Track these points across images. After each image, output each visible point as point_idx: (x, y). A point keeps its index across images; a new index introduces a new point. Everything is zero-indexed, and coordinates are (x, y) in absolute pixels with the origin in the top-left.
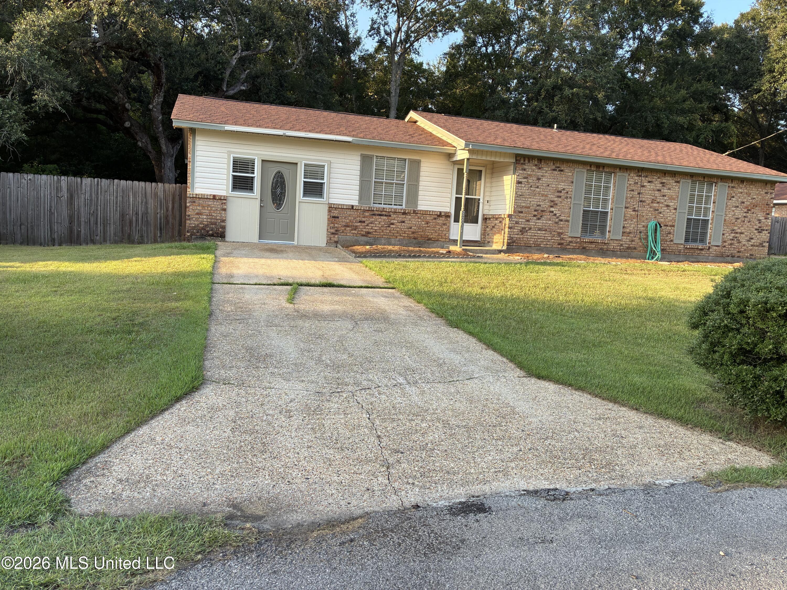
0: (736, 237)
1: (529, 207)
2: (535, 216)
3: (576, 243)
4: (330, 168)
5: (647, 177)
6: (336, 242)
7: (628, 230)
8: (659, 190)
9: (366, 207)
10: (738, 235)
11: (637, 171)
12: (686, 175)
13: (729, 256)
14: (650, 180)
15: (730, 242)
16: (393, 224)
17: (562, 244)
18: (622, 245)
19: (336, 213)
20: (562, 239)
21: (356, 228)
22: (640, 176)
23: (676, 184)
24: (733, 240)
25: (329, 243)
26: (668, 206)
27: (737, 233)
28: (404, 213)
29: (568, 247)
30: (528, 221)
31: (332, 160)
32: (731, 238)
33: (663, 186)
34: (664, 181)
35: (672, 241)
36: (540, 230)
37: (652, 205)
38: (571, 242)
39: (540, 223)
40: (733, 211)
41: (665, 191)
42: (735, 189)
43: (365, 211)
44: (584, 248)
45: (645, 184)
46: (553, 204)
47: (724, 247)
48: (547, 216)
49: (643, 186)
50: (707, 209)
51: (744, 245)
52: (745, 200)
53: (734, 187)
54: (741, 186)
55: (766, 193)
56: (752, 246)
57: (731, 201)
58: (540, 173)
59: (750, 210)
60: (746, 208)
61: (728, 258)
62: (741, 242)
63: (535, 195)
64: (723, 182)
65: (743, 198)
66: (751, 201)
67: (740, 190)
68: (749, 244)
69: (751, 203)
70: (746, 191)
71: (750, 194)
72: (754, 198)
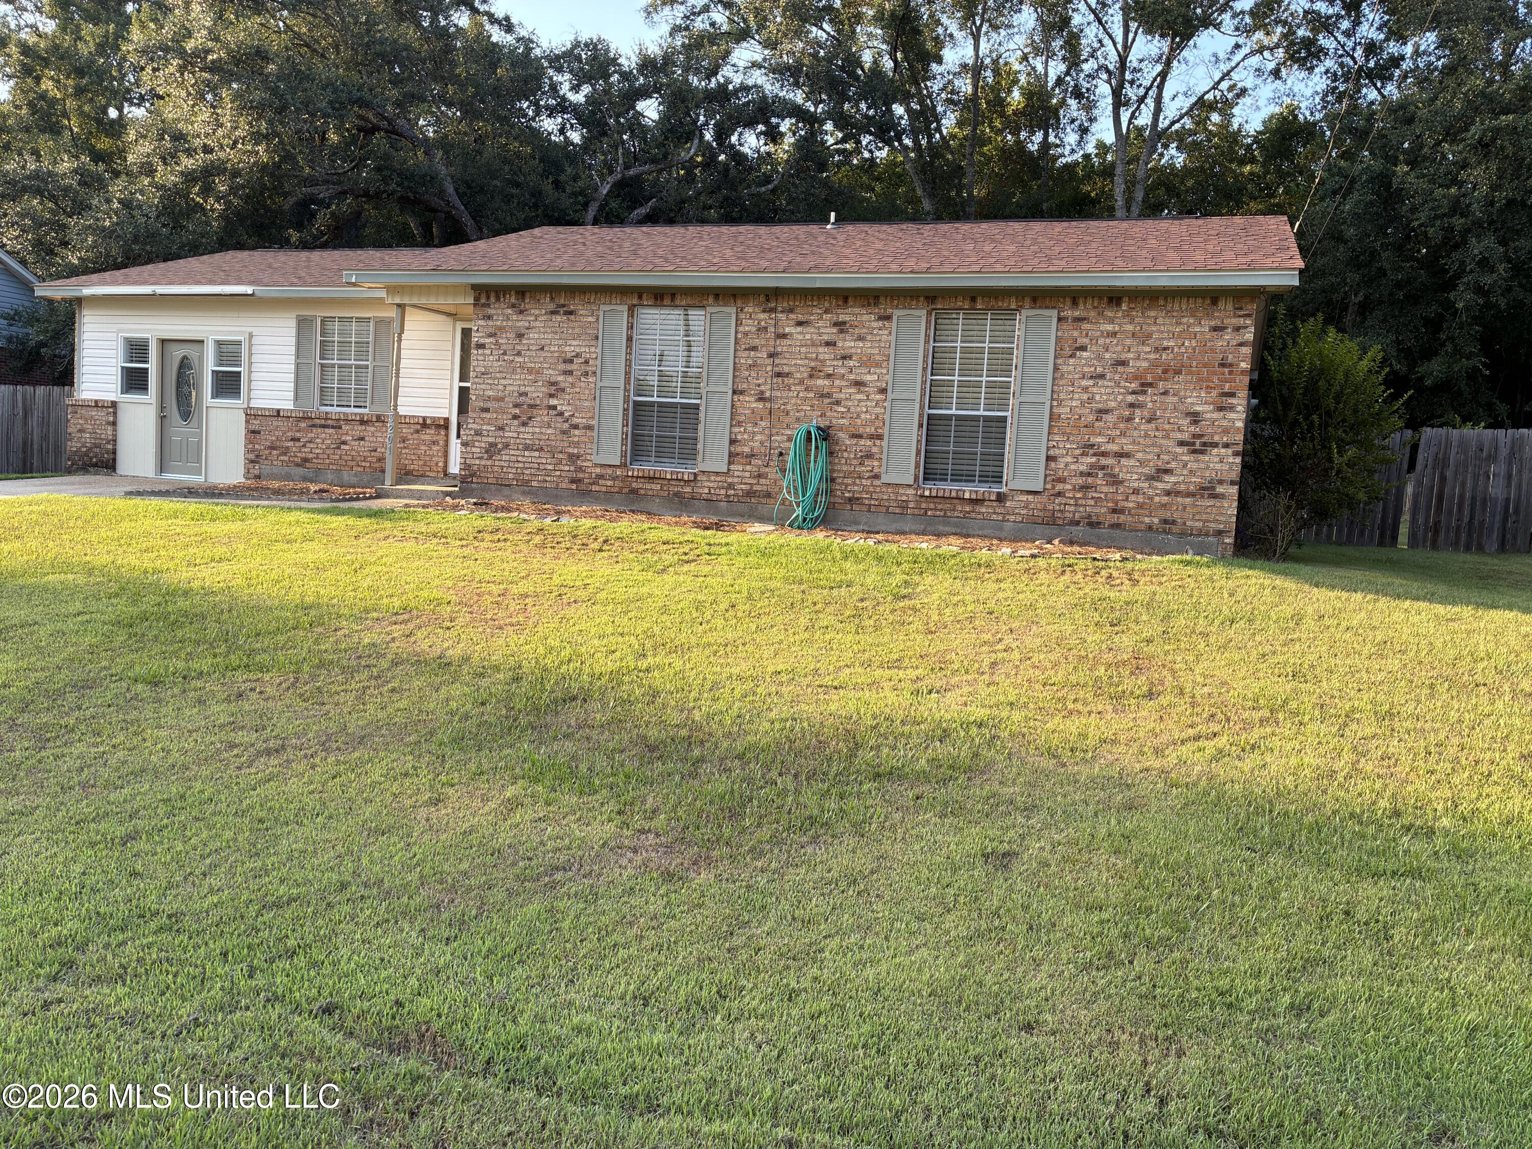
0: (1103, 468)
1: (502, 399)
2: (515, 417)
3: (614, 479)
4: (249, 345)
5: (791, 311)
7: (747, 450)
8: (828, 344)
9: (304, 411)
10: (1109, 461)
11: (762, 298)
12: (912, 298)
13: (1077, 523)
14: (801, 318)
15: (1080, 481)
16: (344, 443)
17: (579, 480)
18: (731, 486)
19: (256, 424)
20: (580, 469)
21: (286, 451)
22: (773, 310)
23: (880, 323)
24: (1089, 474)
25: (247, 478)
26: (859, 384)
27: (1104, 454)
28: (363, 422)
29: (595, 488)
30: (501, 428)
31: (255, 331)
32: (1083, 468)
33: (842, 331)
34: (842, 318)
35: (877, 477)
36: (527, 448)
37: (812, 382)
38: (601, 477)
39: (528, 434)
40: (1085, 389)
41: (847, 344)
42: (1086, 326)
43: (299, 419)
44: (634, 491)
45: (787, 330)
46: (556, 389)
47: (1059, 494)
48: (542, 416)
49: (784, 336)
50: (996, 388)
51: (1136, 491)
52: (1131, 355)
53: (1084, 319)
54: (1110, 314)
55: (1215, 329)
56: (1168, 493)
57: (1072, 361)
58: (522, 323)
59: (1150, 385)
60: (1136, 378)
61: (1073, 528)
62: (1122, 482)
63: (514, 372)
64: (1040, 308)
65: (1119, 348)
66: (1152, 356)
67: (1109, 327)
68: (1157, 489)
69: (1154, 364)
70: (1130, 327)
71: (1149, 336)
72: (1165, 349)
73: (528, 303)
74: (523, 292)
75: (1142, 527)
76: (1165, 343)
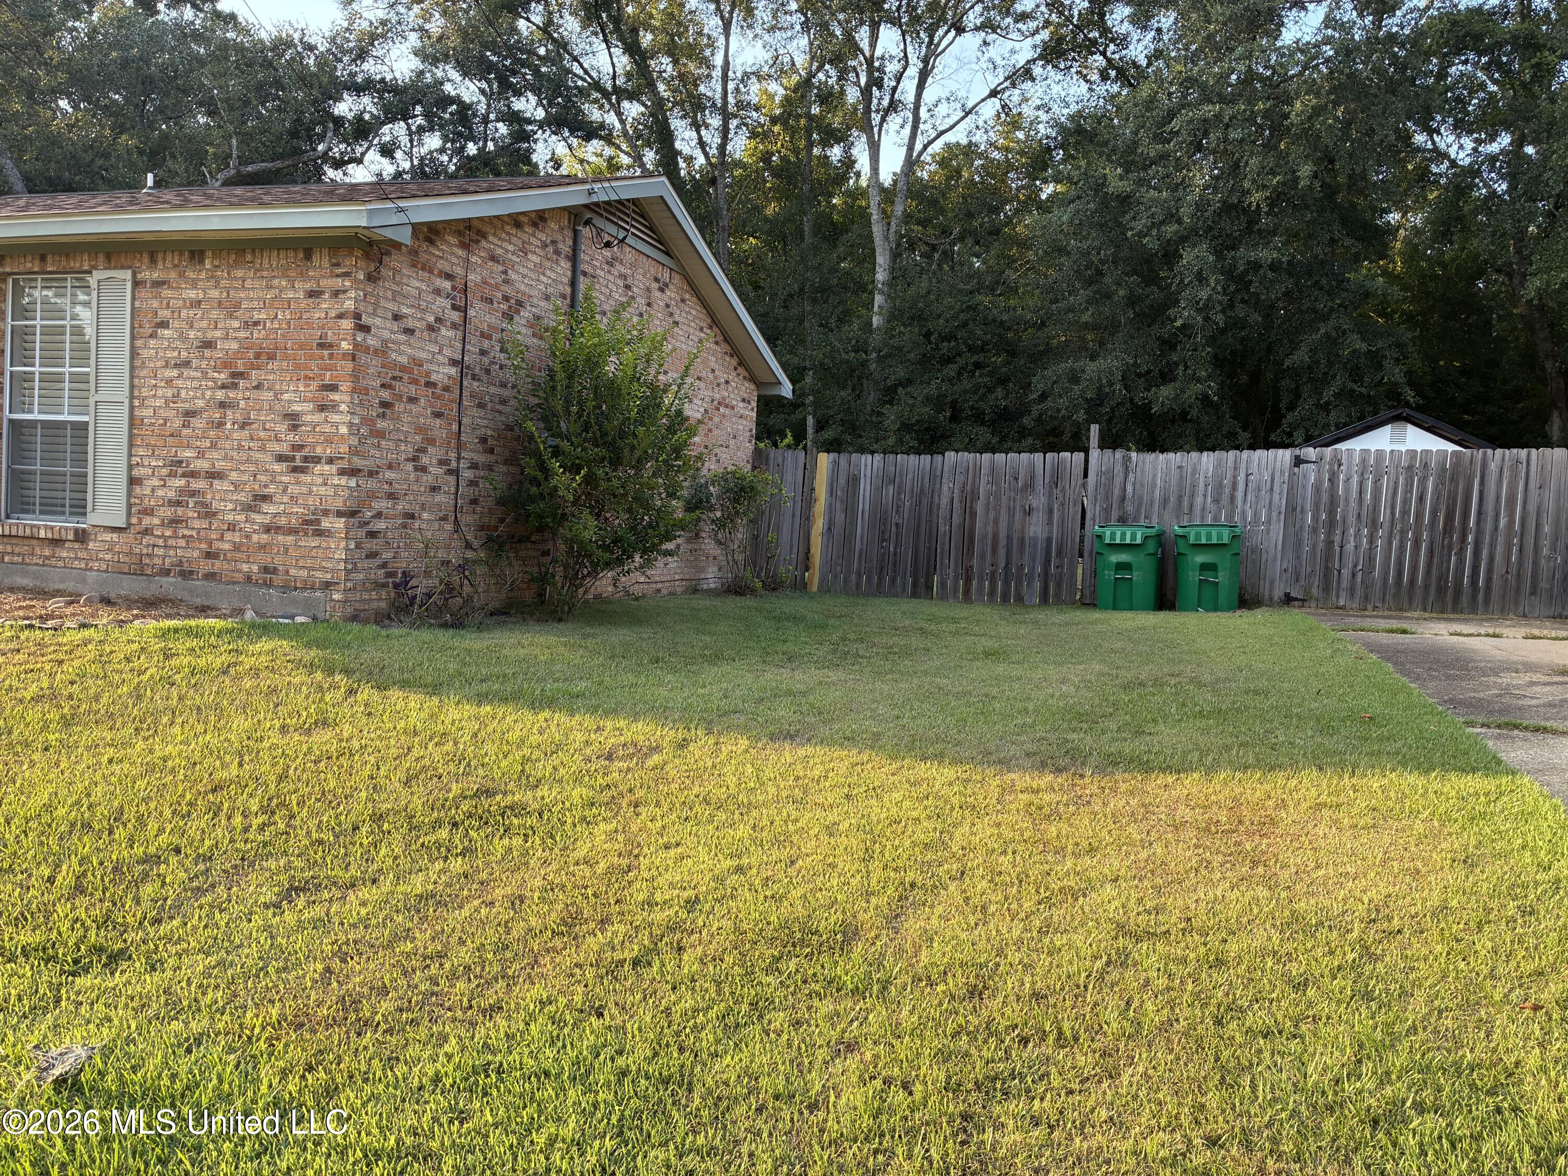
0: (193, 494)
10: (200, 484)
13: (167, 573)
24: (178, 503)
27: (193, 474)
32: (171, 494)
40: (169, 382)
47: (147, 531)
51: (232, 527)
52: (218, 334)
53: (163, 283)
54: (192, 275)
55: (312, 294)
56: (267, 529)
57: (152, 342)
59: (241, 375)
60: (226, 365)
61: (165, 579)
62: (215, 514)
64: (115, 268)
65: (204, 324)
66: (242, 334)
67: (192, 294)
68: (254, 523)
69: (245, 345)
70: (214, 294)
71: (237, 306)
72: (256, 323)
75: (239, 577)
76: (257, 316)
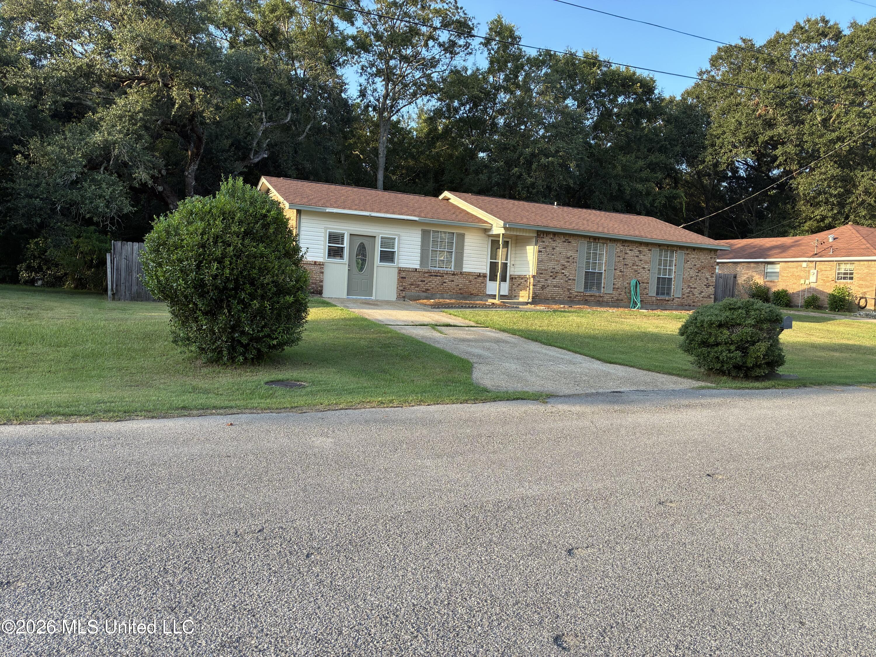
1: (547, 270)
2: (551, 276)
3: (581, 296)
4: (399, 240)
5: (628, 246)
6: (404, 297)
7: (617, 287)
8: (637, 256)
9: (425, 270)
10: (692, 290)
11: (621, 242)
12: (655, 245)
13: (686, 305)
14: (631, 249)
15: (687, 295)
16: (445, 283)
17: (570, 297)
18: (613, 298)
19: (403, 274)
20: (571, 293)
21: (418, 286)
22: (624, 246)
23: (649, 252)
25: (398, 298)
26: (644, 268)
27: (692, 288)
28: (453, 274)
29: (575, 299)
30: (546, 280)
31: (401, 234)
32: (688, 291)
33: (640, 253)
34: (640, 249)
35: (647, 294)
36: (555, 287)
37: (633, 267)
38: (577, 296)
39: (555, 282)
40: (689, 271)
41: (641, 257)
43: (425, 273)
44: (586, 300)
46: (564, 267)
47: (684, 298)
48: (560, 276)
49: (627, 253)
50: (670, 270)
51: (697, 297)
52: (697, 263)
53: (689, 254)
54: (693, 253)
55: (711, 258)
56: (702, 297)
57: (687, 264)
58: (554, 244)
59: (700, 271)
60: (697, 269)
61: (686, 307)
62: (695, 295)
63: (551, 261)
64: (681, 250)
65: (695, 261)
66: (700, 264)
67: (693, 256)
70: (697, 257)
71: (700, 259)
72: (703, 262)
73: (556, 238)
74: (555, 234)
